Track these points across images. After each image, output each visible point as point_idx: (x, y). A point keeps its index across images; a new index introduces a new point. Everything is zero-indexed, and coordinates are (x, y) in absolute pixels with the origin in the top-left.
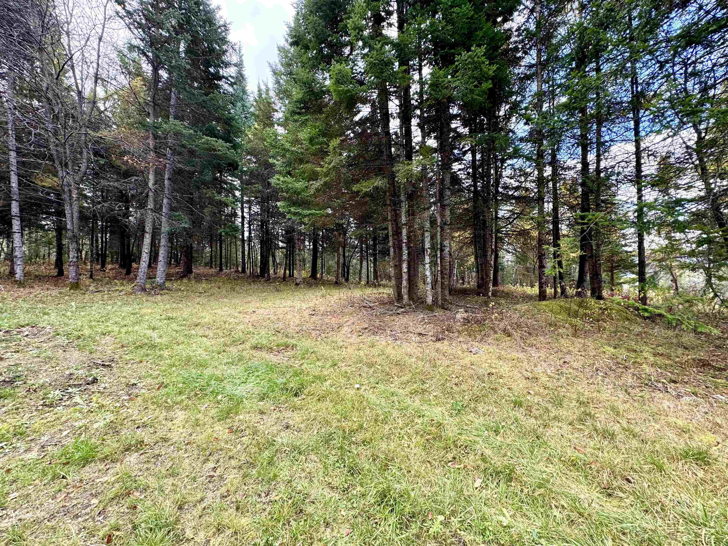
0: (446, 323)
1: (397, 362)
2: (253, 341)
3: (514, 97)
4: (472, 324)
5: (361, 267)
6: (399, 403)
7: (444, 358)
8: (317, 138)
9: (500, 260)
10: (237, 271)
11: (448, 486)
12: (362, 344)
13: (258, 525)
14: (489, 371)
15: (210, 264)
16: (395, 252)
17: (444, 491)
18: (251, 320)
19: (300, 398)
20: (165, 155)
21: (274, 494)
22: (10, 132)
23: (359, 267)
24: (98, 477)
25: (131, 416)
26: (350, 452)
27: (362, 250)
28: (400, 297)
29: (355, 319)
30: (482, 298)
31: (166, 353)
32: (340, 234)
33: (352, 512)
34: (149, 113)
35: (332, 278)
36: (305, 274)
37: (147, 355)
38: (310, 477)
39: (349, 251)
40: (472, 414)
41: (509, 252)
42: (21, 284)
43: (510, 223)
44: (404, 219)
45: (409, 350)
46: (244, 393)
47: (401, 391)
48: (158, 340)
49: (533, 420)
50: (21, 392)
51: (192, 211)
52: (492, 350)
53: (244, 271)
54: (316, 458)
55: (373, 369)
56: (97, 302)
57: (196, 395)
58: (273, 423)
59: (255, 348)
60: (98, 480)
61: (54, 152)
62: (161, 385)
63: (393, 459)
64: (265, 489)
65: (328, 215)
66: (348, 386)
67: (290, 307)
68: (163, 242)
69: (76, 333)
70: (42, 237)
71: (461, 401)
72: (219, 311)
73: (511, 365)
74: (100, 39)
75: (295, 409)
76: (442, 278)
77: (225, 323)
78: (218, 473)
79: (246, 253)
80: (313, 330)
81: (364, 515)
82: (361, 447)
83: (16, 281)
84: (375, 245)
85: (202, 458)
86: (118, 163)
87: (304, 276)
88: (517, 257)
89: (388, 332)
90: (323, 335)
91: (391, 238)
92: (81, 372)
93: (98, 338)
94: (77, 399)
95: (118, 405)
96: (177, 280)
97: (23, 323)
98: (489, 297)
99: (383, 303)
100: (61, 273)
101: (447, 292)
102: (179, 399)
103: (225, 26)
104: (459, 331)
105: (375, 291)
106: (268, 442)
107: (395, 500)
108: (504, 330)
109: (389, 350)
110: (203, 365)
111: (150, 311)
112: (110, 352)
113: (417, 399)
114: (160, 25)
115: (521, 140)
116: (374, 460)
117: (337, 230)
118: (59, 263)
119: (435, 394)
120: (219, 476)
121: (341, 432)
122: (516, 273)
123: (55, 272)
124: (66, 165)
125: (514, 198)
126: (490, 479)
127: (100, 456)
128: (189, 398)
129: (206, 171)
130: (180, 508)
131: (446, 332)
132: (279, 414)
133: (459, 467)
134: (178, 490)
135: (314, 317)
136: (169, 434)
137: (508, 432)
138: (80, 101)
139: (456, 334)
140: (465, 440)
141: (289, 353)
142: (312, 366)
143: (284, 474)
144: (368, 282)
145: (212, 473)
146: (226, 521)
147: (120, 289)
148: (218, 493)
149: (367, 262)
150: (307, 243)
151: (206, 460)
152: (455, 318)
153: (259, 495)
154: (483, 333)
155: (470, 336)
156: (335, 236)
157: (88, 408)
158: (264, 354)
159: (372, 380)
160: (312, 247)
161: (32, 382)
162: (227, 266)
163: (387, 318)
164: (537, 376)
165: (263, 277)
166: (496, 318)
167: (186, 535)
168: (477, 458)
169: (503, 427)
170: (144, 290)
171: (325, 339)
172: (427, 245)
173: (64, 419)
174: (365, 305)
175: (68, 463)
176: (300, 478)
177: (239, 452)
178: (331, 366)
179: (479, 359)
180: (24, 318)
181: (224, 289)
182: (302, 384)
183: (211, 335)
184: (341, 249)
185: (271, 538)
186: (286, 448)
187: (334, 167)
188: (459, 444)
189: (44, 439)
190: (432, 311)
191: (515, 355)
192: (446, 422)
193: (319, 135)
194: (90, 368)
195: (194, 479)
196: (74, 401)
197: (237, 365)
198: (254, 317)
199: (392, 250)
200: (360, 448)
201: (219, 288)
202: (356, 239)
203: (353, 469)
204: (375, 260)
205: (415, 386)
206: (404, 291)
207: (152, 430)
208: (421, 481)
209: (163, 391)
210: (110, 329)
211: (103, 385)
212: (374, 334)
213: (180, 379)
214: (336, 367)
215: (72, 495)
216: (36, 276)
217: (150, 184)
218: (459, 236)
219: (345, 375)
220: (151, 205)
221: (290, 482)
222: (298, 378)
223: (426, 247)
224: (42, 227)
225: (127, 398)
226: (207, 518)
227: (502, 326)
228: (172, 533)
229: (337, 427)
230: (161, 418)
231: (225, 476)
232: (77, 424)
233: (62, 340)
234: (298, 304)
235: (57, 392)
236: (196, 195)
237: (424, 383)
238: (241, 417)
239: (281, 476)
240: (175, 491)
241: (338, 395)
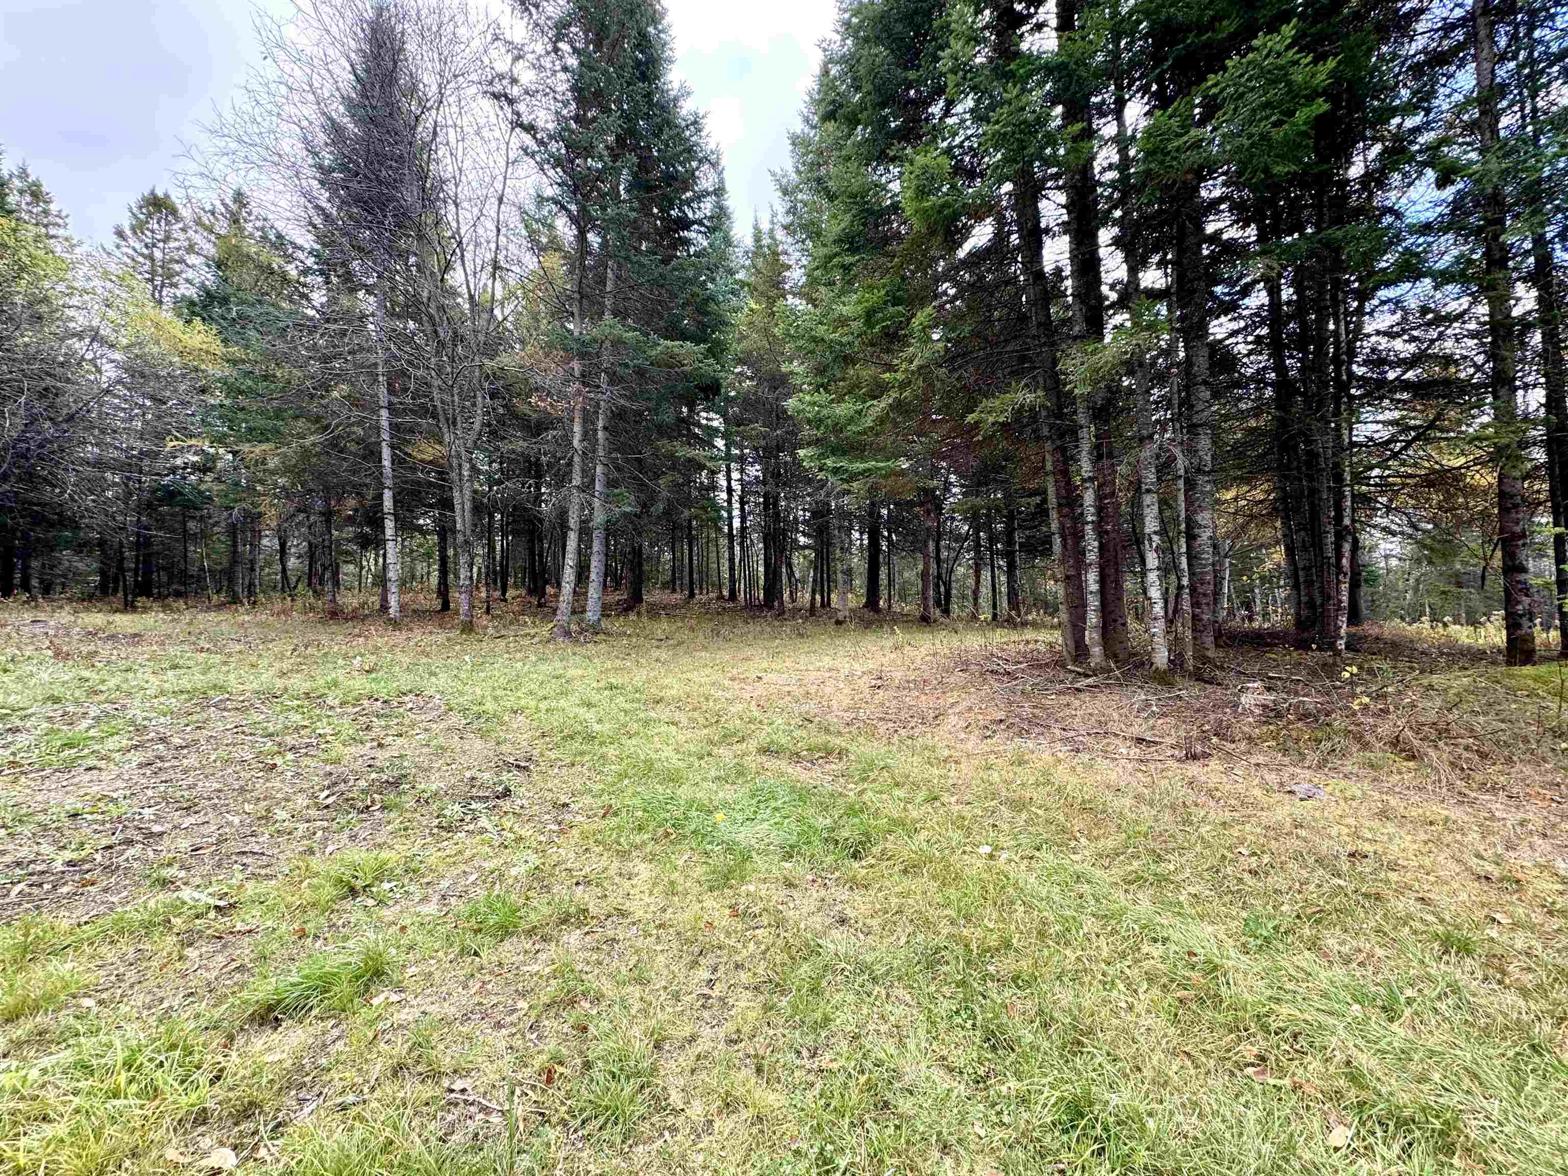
0: (1212, 717)
1: (1084, 802)
2: (763, 737)
3: (1396, 121)
4: (1290, 722)
5: (978, 582)
6: (1097, 900)
7: (1212, 803)
8: (881, 310)
9: (1364, 558)
10: (721, 597)
11: (1251, 1126)
12: (993, 756)
13: (802, 1114)
14: (1350, 848)
15: (671, 585)
16: (1064, 545)
17: (1241, 1135)
18: (755, 695)
19: (864, 863)
20: (598, 387)
21: (827, 1057)
22: (381, 379)
23: (971, 582)
24: (524, 964)
25: (564, 862)
26: (985, 997)
27: (978, 545)
28: (1080, 651)
29: (973, 700)
30: (1314, 657)
31: (611, 751)
32: (928, 512)
33: (1000, 1134)
34: (572, 314)
35: (910, 608)
36: (855, 599)
37: (582, 754)
38: (899, 1036)
39: (949, 548)
40: (1306, 952)
41: (1394, 534)
42: (395, 624)
43: (1395, 455)
44: (1086, 467)
45: (1113, 776)
46: (753, 841)
47: (1099, 873)
48: (597, 727)
49: (1511, 998)
50: (409, 802)
51: (643, 484)
52: (1359, 793)
53: (733, 596)
54: (908, 997)
55: (1024, 815)
56: (501, 656)
57: (667, 835)
58: (814, 909)
59: (765, 751)
60: (526, 969)
61: (438, 404)
62: (609, 812)
63: (1090, 1032)
64: (809, 1040)
65: (903, 473)
66: (968, 849)
67: (830, 670)
68: (597, 546)
69: (475, 708)
70: (421, 545)
71: (1269, 917)
72: (694, 676)
73: (1424, 837)
74: (500, 201)
75: (854, 884)
76: (1195, 604)
77: (707, 699)
78: (715, 993)
79: (737, 560)
80: (881, 719)
81: (1031, 1147)
82: (1011, 991)
83: (390, 619)
84: (1009, 532)
85: (687, 959)
86: (523, 408)
87: (850, 605)
88: (1421, 545)
89: (1057, 732)
90: (903, 732)
91: (1054, 515)
92: (486, 775)
93: (506, 718)
94: (484, 822)
95: (542, 838)
96: (618, 615)
97: (404, 689)
98: (1337, 653)
99: (1036, 665)
100: (446, 606)
101: (1209, 640)
102: (638, 840)
103: (695, 123)
104: (1250, 739)
105: (1014, 636)
106: (807, 945)
107: (1106, 1129)
108: (1395, 743)
109: (1061, 774)
110: (673, 778)
111: (580, 672)
112: (525, 743)
113: (1145, 897)
114: (588, 151)
115: (1426, 228)
116: (1046, 1025)
117: (922, 504)
118: (443, 591)
119: (1192, 890)
120: (721, 999)
121: (960, 950)
122: (1416, 590)
123: (437, 604)
124: (454, 423)
125: (1406, 386)
126: (1379, 1134)
127: (524, 926)
128: (656, 840)
129: (665, 405)
130: (657, 1046)
131: (1215, 740)
132: (823, 893)
133: (1279, 1083)
134: (652, 1011)
135: (881, 692)
136: (628, 904)
137: (1429, 1016)
138: (472, 310)
139: (1243, 746)
140: (1291, 1019)
141: (833, 766)
142: (884, 796)
143: (845, 1020)
144: (995, 616)
145: (706, 991)
146: (739, 1092)
147: (532, 632)
148: (721, 1033)
149: (993, 572)
150: (856, 535)
151: (695, 964)
152: (1236, 705)
153: (798, 1053)
154: (1326, 746)
155: (1285, 752)
156: (917, 516)
157: (500, 840)
158: (782, 764)
159: (1023, 839)
160: (866, 542)
161: (422, 786)
162: (701, 588)
163: (1051, 700)
164: (1520, 876)
165: (771, 608)
166: (1366, 707)
167: (671, 1101)
168: (1332, 1069)
169: (1409, 1002)
170: (568, 633)
171: (910, 742)
172: (1151, 525)
173: (468, 854)
174: (996, 667)
175: (480, 930)
176: (878, 1032)
177: (752, 956)
178: (926, 801)
179: (1318, 814)
180: (405, 681)
181: (701, 634)
182: (867, 834)
183: (684, 721)
184: (931, 545)
185: (829, 1147)
186: (843, 965)
187: (920, 368)
188: (1273, 1028)
189: (445, 884)
190: (1170, 685)
191: (1438, 811)
192: (1231, 963)
193: (885, 303)
194: (498, 771)
195: (677, 997)
196: (480, 824)
197: (734, 783)
198: (760, 690)
199: (1057, 541)
200: (1007, 993)
201: (692, 629)
202: (965, 519)
203: (994, 1036)
204: (1011, 566)
205: (1136, 864)
206: (1091, 636)
207: (599, 891)
208: (1173, 1101)
209: (613, 821)
210: (523, 702)
211: (519, 802)
212: (1020, 735)
213: (637, 801)
214: (937, 804)
215: (489, 987)
216: (414, 611)
217: (576, 443)
218: (1236, 499)
219: (959, 822)
220: (577, 480)
221: (856, 1037)
222: (857, 820)
223: (1147, 531)
224: (420, 529)
225: (555, 827)
226: (703, 1075)
227: (1385, 729)
228: (647, 1091)
229: (950, 936)
230: (612, 872)
231: (731, 1001)
232: (489, 865)
233: (455, 719)
234: (845, 666)
235: (457, 807)
236: (647, 453)
237: (1159, 859)
238: (752, 888)
239: (838, 1022)
240: (644, 1012)
241: (947, 867)
